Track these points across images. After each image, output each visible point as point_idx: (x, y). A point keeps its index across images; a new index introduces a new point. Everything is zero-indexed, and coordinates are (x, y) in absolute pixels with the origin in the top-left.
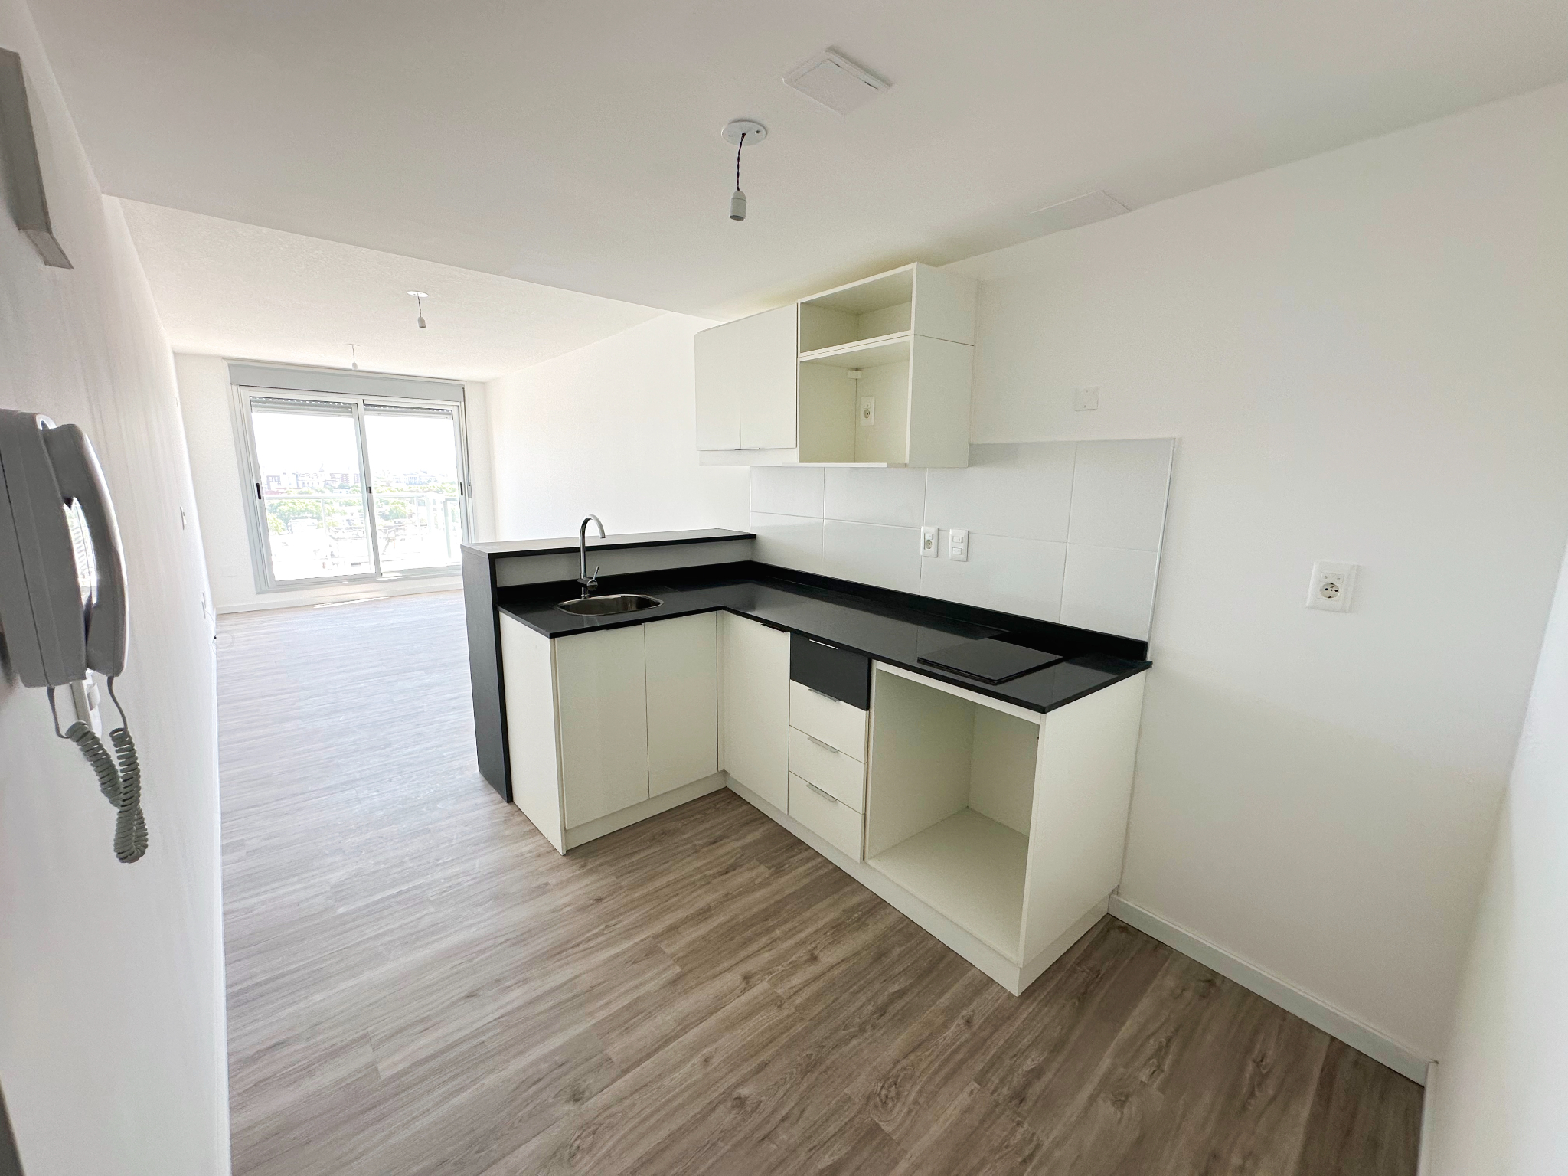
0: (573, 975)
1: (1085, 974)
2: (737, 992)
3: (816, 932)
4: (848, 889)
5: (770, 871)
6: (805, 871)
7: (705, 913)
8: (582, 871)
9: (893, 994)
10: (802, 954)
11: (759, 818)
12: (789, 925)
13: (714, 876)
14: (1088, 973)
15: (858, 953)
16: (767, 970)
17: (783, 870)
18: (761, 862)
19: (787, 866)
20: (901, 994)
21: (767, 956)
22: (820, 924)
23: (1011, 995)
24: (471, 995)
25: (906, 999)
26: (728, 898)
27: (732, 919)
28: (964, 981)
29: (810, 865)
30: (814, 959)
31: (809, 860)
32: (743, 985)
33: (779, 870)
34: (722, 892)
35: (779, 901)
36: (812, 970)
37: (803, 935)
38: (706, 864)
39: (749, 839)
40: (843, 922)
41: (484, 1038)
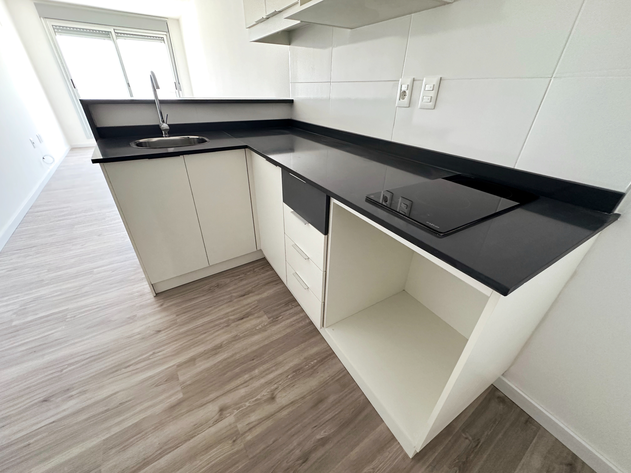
0: (113, 392)
1: (467, 441)
2: (211, 422)
3: (281, 374)
4: (313, 340)
5: (270, 320)
6: (291, 322)
7: (217, 349)
8: (159, 309)
9: (319, 440)
10: (265, 393)
11: (277, 280)
12: (265, 366)
13: (234, 321)
14: (469, 440)
15: (303, 398)
16: (237, 405)
17: (277, 321)
18: (266, 313)
19: (281, 317)
20: (324, 441)
21: (242, 391)
22: (287, 368)
23: (406, 455)
24: (45, 401)
25: (327, 447)
26: (236, 339)
27: (232, 356)
28: (372, 436)
29: (295, 318)
30: (272, 398)
31: (296, 314)
32: (216, 417)
33: (275, 320)
34: (234, 333)
35: (267, 345)
36: (269, 408)
37: (271, 376)
38: (232, 311)
39: (265, 295)
40: (301, 368)
41: (31, 441)
